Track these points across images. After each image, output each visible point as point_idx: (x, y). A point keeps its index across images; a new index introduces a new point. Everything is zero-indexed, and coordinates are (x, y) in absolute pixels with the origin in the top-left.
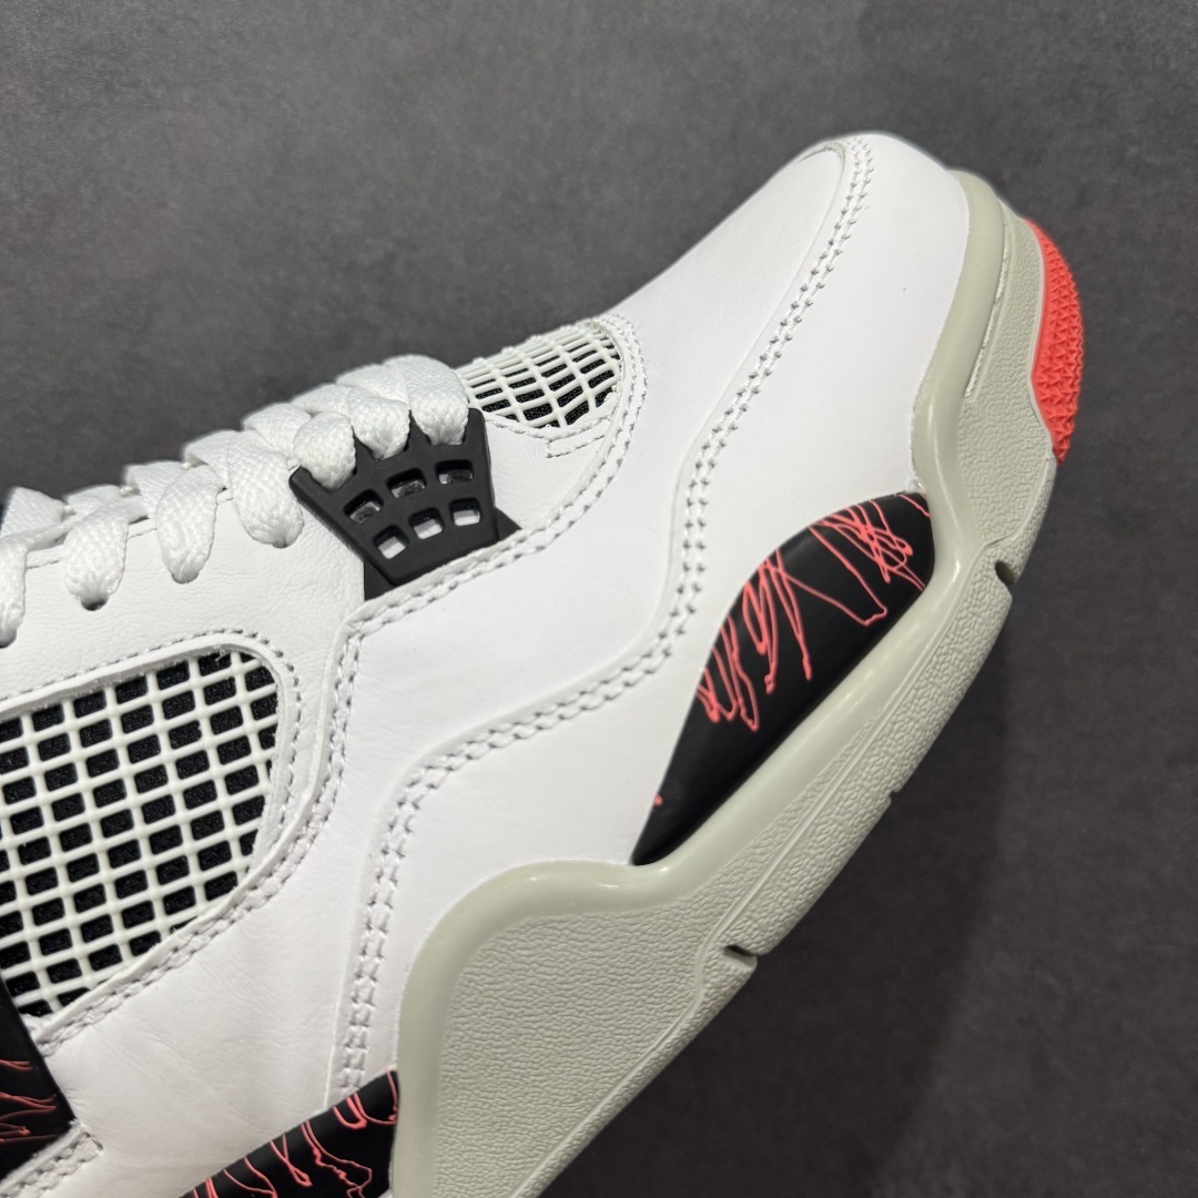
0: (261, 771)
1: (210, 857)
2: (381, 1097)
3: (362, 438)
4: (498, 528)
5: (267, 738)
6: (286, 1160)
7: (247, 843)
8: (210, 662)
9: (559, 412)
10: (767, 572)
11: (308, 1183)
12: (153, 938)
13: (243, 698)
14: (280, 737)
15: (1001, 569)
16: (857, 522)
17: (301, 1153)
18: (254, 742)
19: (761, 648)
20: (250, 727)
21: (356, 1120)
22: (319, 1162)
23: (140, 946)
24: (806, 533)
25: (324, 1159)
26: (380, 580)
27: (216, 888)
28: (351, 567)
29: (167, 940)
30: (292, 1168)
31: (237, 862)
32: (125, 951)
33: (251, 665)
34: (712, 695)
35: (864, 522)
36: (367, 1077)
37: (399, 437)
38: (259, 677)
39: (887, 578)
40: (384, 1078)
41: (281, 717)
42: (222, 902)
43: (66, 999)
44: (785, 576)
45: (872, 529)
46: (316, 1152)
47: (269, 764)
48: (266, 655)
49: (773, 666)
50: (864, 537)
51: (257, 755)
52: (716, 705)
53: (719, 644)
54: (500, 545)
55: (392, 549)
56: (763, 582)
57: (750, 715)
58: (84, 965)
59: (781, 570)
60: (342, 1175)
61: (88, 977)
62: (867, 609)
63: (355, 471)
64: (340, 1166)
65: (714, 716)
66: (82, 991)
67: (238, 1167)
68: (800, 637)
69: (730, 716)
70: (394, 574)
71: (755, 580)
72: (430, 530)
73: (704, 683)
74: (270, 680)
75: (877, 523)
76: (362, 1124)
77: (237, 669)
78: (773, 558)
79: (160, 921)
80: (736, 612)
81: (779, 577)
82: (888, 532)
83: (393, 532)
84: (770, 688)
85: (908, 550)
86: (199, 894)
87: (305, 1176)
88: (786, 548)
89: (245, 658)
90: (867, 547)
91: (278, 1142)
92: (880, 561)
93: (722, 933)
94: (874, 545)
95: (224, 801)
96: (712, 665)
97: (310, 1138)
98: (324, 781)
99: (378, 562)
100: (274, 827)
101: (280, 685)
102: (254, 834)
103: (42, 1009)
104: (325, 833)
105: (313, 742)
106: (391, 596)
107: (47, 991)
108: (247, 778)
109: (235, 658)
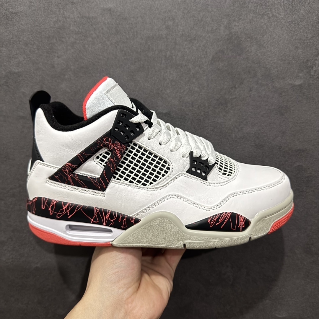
0: (159, 178)
1: (146, 181)
2: (137, 221)
3: (202, 155)
4: (205, 178)
5: (163, 175)
7: (151, 183)
8: (165, 162)
9: (222, 171)
10: (228, 213)
11: (119, 221)
12: (133, 182)
13: (165, 169)
14: (165, 177)
15: (250, 238)
16: (242, 218)
17: (123, 217)
18: (162, 174)
19: (220, 220)
20: (163, 172)
21: (132, 220)
22: (123, 221)
23: (131, 182)
24: (236, 214)
25: (124, 221)
26: (189, 171)
27: (144, 184)
28: (188, 167)
29: (134, 184)
30: (120, 218)
31: (148, 184)
32: (129, 181)
33: (169, 166)
34: (210, 219)
36: (138, 217)
37: (205, 159)
38: (168, 168)
39: (239, 227)
40: (139, 219)
41: (167, 175)
42: (143, 186)
43: (118, 179)
44: (229, 216)
45: (242, 220)
46: (124, 219)
47: (161, 178)
48: (171, 167)
49: (219, 223)
50: (241, 220)
51: (160, 176)
52: (210, 221)
53: (216, 215)
54: (204, 180)
55: (193, 170)
56: (227, 214)
57: (212, 225)
58: (123, 178)
59: (230, 215)
60: (123, 224)
61: (122, 179)
62: (234, 228)
63: (197, 157)
64: (125, 223)
65: (208, 221)
66: (120, 180)
67: (115, 212)
68: (224, 223)
69: (210, 223)
70: (191, 172)
71: (226, 213)
72: (199, 172)
73: (211, 217)
74: (169, 170)
75: (244, 220)
76: (132, 221)
78: (230, 213)
79: (135, 182)
80: (221, 214)
81: (229, 215)
82: (244, 222)
83: (195, 168)
84: (216, 225)
85: (244, 226)
86: (142, 183)
87: (120, 220)
88: (233, 213)
89: (169, 165)
90: (240, 221)
91: (122, 214)
92: (240, 224)
93: (186, 242)
94: (241, 222)
95: (153, 177)
96: (213, 216)
97: (126, 217)
98: (164, 185)
99: (191, 169)
100: (155, 185)
101: (170, 172)
102: (153, 183)
103: (115, 177)
104: (159, 191)
105: (167, 180)
106: (189, 174)
107: (117, 176)
108: (157, 177)
109: (168, 164)
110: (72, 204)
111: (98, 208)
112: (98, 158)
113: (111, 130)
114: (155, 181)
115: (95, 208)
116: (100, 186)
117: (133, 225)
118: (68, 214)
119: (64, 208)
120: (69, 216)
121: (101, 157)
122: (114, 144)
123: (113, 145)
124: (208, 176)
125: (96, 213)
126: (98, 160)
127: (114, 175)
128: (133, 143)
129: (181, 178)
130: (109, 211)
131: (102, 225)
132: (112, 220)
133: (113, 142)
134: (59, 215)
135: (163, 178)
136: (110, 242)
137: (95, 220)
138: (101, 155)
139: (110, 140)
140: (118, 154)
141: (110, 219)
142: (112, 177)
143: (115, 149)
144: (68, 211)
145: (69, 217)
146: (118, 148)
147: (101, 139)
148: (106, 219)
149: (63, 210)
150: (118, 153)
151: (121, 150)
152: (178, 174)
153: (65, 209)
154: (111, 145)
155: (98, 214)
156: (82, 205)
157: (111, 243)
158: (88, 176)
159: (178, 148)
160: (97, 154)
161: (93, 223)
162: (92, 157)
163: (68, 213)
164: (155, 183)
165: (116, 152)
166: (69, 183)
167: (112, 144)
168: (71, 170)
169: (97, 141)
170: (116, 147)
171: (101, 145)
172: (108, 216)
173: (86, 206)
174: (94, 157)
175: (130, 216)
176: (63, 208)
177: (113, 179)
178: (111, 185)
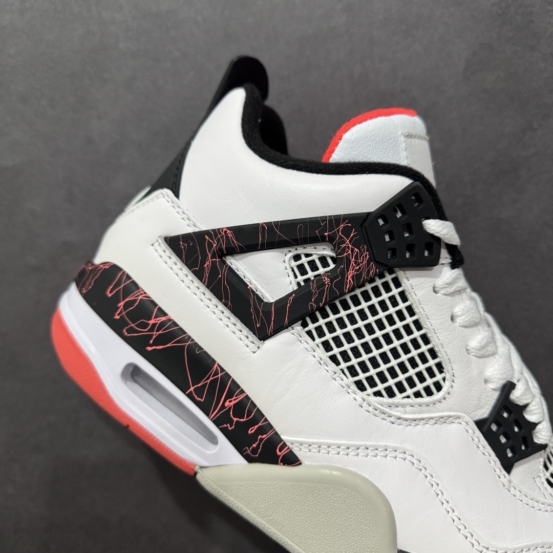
0: (405, 394)
1: (370, 380)
2: (291, 460)
3: (530, 405)
4: (508, 466)
5: (418, 395)
6: (260, 424)
7: (378, 394)
8: (440, 366)
9: (548, 475)
11: (249, 432)
12: (338, 364)
13: (429, 382)
14: (419, 400)
17: (264, 430)
18: (415, 389)
20: (420, 387)
21: (280, 451)
22: (260, 436)
23: (333, 359)
25: (261, 439)
26: (483, 425)
27: (359, 384)
28: (484, 412)
29: (337, 369)
30: (256, 427)
31: (370, 390)
32: (331, 353)
33: (442, 382)
36: (299, 452)
38: (439, 387)
40: (299, 460)
41: (426, 399)
42: (354, 387)
43: (309, 333)
46: (265, 436)
47: (408, 397)
48: (446, 386)
51: (410, 391)
54: (502, 469)
55: (494, 428)
58: (323, 339)
60: (254, 445)
61: (319, 341)
63: (517, 405)
64: (258, 445)
66: (314, 339)
67: (253, 405)
70: (484, 430)
72: (503, 440)
74: (438, 391)
76: (278, 453)
77: (439, 377)
79: (344, 365)
83: (499, 425)
86: (356, 378)
87: (253, 431)
89: (444, 379)
91: (266, 420)
95: (391, 382)
97: (270, 433)
98: (406, 420)
99: (488, 423)
100: (386, 404)
101: (437, 396)
102: (382, 396)
103: (305, 325)
104: (386, 423)
105: (420, 413)
106: (478, 433)
107: (311, 326)
108: (402, 389)
109: (443, 375)
110: (175, 324)
111: (222, 370)
112: (297, 257)
113: (368, 214)
114: (391, 394)
115: (216, 365)
116: (262, 323)
117: (276, 463)
118: (151, 342)
119: (152, 322)
120: (151, 346)
121: (304, 260)
122: (356, 250)
123: (353, 250)
124: (516, 464)
125: (211, 379)
126: (294, 264)
127: (308, 320)
128: (393, 276)
129: (454, 428)
130: (242, 392)
131: (207, 414)
132: (235, 419)
133: (356, 244)
134: (131, 330)
135: (413, 400)
136: (195, 465)
137: (199, 391)
138: (307, 255)
139: (352, 235)
140: (349, 277)
141: (231, 413)
142: (300, 322)
143: (349, 262)
144: (155, 334)
145: (149, 349)
146: (359, 265)
147: (336, 220)
148: (223, 407)
149: (148, 324)
150: (351, 274)
151: (361, 273)
152: (454, 416)
153: (154, 325)
154: (348, 247)
155: (214, 382)
156: (193, 340)
157: (197, 469)
158: (249, 284)
159: (487, 353)
160: (301, 250)
161: (190, 396)
162: (286, 250)
163: (154, 337)
164: (386, 399)
165: (348, 271)
166: (199, 275)
167: (350, 246)
168: (224, 247)
169: (324, 219)
170: (356, 258)
171: (326, 234)
172: (234, 402)
173: (201, 348)
174: (290, 251)
175: (283, 437)
176: (150, 319)
177: (298, 327)
178: (284, 337)
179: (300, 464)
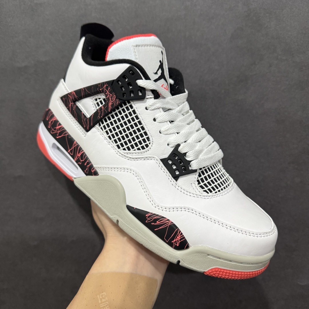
0: (134, 149)
1: (122, 144)
2: (96, 174)
3: (187, 153)
5: (139, 149)
6: (87, 162)
7: (124, 149)
8: (148, 138)
9: (202, 184)
10: (170, 222)
11: (85, 165)
12: (111, 139)
13: (144, 144)
14: (139, 151)
15: (179, 262)
16: (180, 236)
17: (88, 163)
18: (138, 147)
19: (157, 222)
20: (140, 146)
22: (88, 166)
23: (109, 137)
24: (177, 227)
26: (163, 160)
27: (118, 146)
28: (166, 156)
29: (110, 141)
30: (86, 162)
31: (121, 148)
32: (108, 135)
33: (149, 144)
34: (149, 215)
35: (180, 237)
36: (98, 171)
37: (188, 159)
38: (147, 146)
39: (172, 242)
41: (142, 150)
42: (116, 147)
43: (101, 128)
44: (169, 225)
45: (179, 239)
46: (89, 165)
47: (135, 150)
48: (150, 146)
49: (155, 224)
50: (178, 238)
51: (136, 148)
52: (148, 215)
53: (158, 215)
54: (173, 178)
55: (170, 162)
56: (167, 221)
57: (148, 221)
58: (106, 130)
59: (170, 224)
60: (87, 169)
61: (104, 131)
62: (167, 239)
63: (181, 153)
65: (146, 215)
67: (85, 155)
68: (160, 228)
69: (147, 218)
70: (165, 163)
71: (168, 220)
72: (174, 167)
73: (152, 213)
75: (181, 240)
76: (92, 171)
77: (148, 142)
78: (172, 223)
79: (113, 139)
80: (163, 217)
81: (169, 224)
82: (179, 242)
83: (173, 162)
84: (152, 224)
85: (178, 245)
86: (117, 144)
88: (174, 225)
90: (176, 238)
91: (89, 160)
92: (175, 240)
93: (120, 220)
94: (177, 239)
95: (129, 145)
96: (154, 214)
97: (90, 164)
98: (133, 158)
99: (167, 160)
100: (126, 152)
101: (146, 149)
103: (100, 125)
104: (126, 160)
105: (138, 156)
106: (161, 163)
107: (102, 125)
108: (133, 147)
110: (63, 128)
111: (77, 143)
112: (96, 100)
113: (113, 81)
114: (129, 149)
115: (75, 142)
116: (86, 126)
117: (92, 175)
118: (58, 135)
119: (57, 128)
121: (98, 101)
122: (111, 95)
123: (110, 95)
126: (95, 102)
127: (101, 123)
128: (130, 104)
129: (152, 162)
130: (83, 151)
131: (74, 158)
132: (81, 161)
133: (111, 92)
134: (53, 132)
135: (137, 151)
136: (73, 177)
137: (71, 151)
138: (99, 99)
139: (109, 89)
140: (110, 105)
141: (80, 158)
142: (98, 124)
143: (109, 100)
144: (59, 132)
145: (58, 137)
146: (112, 100)
147: (103, 84)
148: (78, 157)
149: (56, 129)
150: (110, 104)
151: (114, 104)
152: (152, 157)
153: (58, 129)
154: (108, 94)
155: (75, 147)
156: (68, 133)
157: (73, 179)
158: (83, 111)
160: (97, 97)
161: (69, 153)
162: (92, 97)
163: (58, 133)
165: (109, 103)
166: (68, 109)
167: (109, 93)
168: (73, 98)
169: (99, 84)
170: (111, 98)
171: (101, 90)
172: (80, 154)
173: (71, 136)
174: (93, 98)
175: (94, 166)
177: (97, 126)
178: (93, 130)
179: (98, 175)
